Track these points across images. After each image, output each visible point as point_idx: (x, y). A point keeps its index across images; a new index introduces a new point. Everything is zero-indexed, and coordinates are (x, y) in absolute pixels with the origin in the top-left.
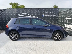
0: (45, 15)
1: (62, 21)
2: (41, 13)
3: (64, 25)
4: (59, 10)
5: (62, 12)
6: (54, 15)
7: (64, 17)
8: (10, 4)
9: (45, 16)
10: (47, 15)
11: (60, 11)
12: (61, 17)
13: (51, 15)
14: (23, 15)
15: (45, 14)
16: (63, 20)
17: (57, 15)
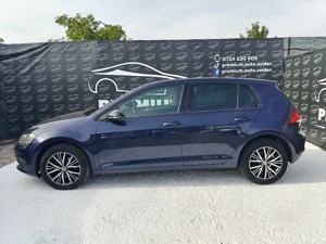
0: (226, 68)
1: (300, 96)
2: (207, 61)
3: (314, 111)
4: (286, 47)
5: (300, 56)
6: (265, 67)
7: (310, 77)
8: (61, 20)
9: (223, 72)
10: (233, 68)
11: (289, 50)
12: (296, 75)
13: (249, 68)
14: (126, 68)
15: (225, 63)
16: (310, 89)
17: (279, 68)
